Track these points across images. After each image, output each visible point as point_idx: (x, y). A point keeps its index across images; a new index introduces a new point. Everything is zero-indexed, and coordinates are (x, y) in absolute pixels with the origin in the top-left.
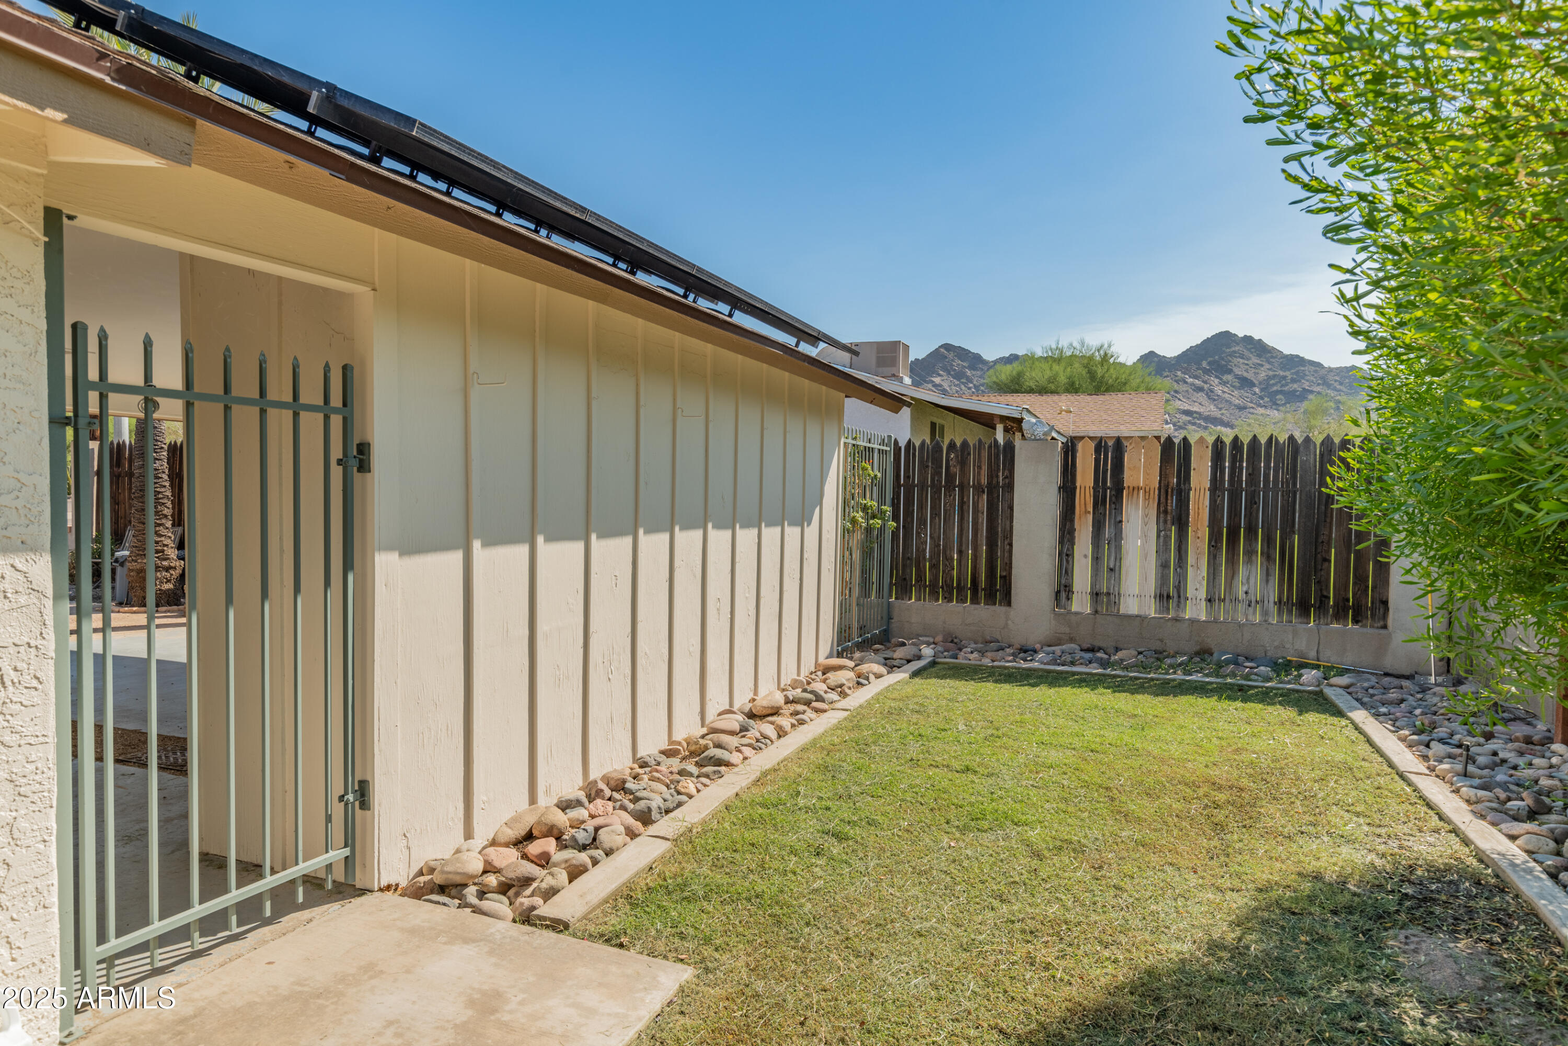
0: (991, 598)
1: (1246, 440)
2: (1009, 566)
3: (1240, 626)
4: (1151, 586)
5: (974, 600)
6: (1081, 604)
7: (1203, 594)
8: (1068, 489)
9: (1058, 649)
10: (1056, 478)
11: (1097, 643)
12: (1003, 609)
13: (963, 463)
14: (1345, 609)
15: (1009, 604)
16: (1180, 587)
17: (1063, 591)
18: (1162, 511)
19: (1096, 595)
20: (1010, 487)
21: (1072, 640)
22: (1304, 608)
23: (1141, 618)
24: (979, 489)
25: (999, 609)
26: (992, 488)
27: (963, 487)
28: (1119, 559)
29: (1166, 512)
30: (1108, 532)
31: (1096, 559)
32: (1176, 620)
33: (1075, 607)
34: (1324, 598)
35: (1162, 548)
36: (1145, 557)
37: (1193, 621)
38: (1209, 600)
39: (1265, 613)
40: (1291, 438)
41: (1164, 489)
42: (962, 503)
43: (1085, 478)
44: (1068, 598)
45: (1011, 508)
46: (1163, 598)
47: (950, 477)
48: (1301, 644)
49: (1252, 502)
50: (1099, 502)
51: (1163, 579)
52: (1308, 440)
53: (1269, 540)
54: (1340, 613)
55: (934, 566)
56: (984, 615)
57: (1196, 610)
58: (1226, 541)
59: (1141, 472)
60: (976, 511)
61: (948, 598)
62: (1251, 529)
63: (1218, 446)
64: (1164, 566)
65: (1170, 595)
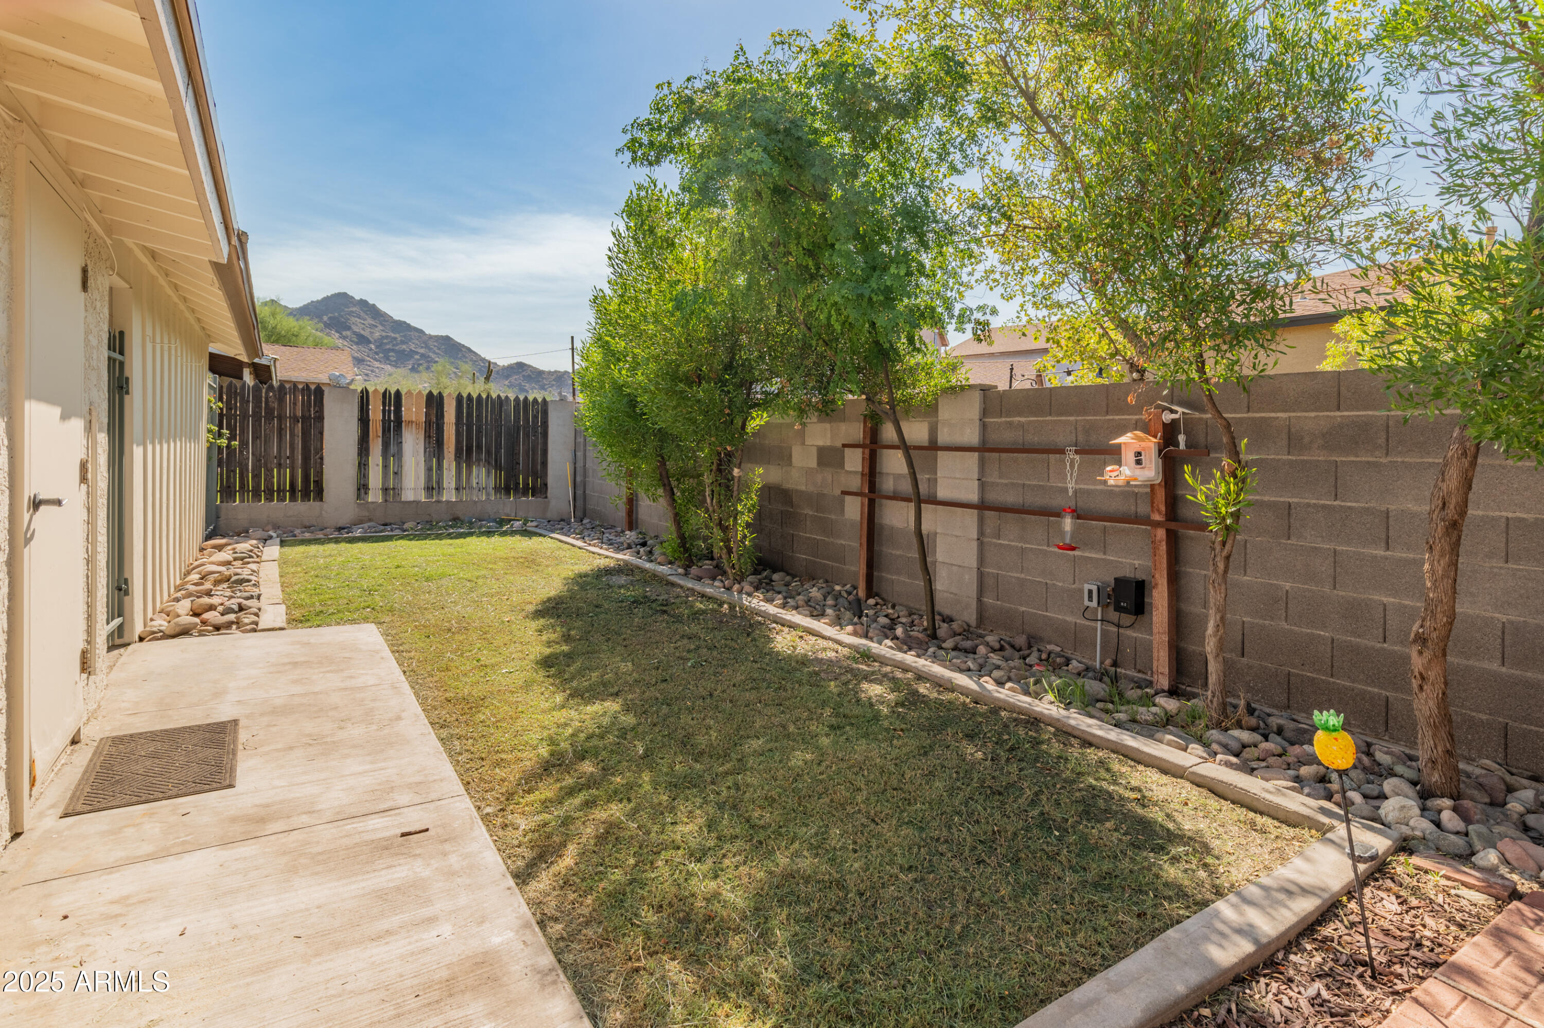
0: (306, 496)
1: (475, 396)
2: (320, 473)
3: (475, 502)
4: (422, 482)
5: (293, 498)
6: (375, 496)
7: (453, 485)
8: (364, 420)
9: (366, 525)
10: (355, 412)
11: (388, 521)
12: (318, 504)
13: (281, 400)
14: (528, 489)
15: (321, 500)
16: (439, 482)
17: (362, 488)
18: (428, 436)
19: (385, 490)
20: (320, 418)
21: (370, 520)
22: (507, 490)
23: (417, 503)
24: (295, 419)
25: (313, 504)
26: (305, 419)
27: (281, 418)
28: (400, 466)
29: (429, 437)
30: (393, 449)
31: (386, 467)
32: (438, 502)
33: (371, 498)
34: (517, 483)
35: (428, 461)
36: (417, 464)
37: (448, 502)
38: (457, 489)
39: (488, 494)
40: (499, 396)
41: (428, 423)
42: (281, 430)
43: (376, 413)
44: (366, 493)
45: (321, 433)
46: (429, 489)
47: (270, 412)
48: (507, 510)
49: (479, 431)
50: (386, 430)
51: (429, 478)
52: (507, 397)
53: (488, 452)
54: (525, 493)
55: (256, 476)
56: (302, 509)
57: (449, 495)
58: (465, 454)
59: (413, 411)
60: (292, 435)
61: (270, 499)
62: (479, 447)
63: (459, 398)
64: (429, 469)
65: (434, 487)
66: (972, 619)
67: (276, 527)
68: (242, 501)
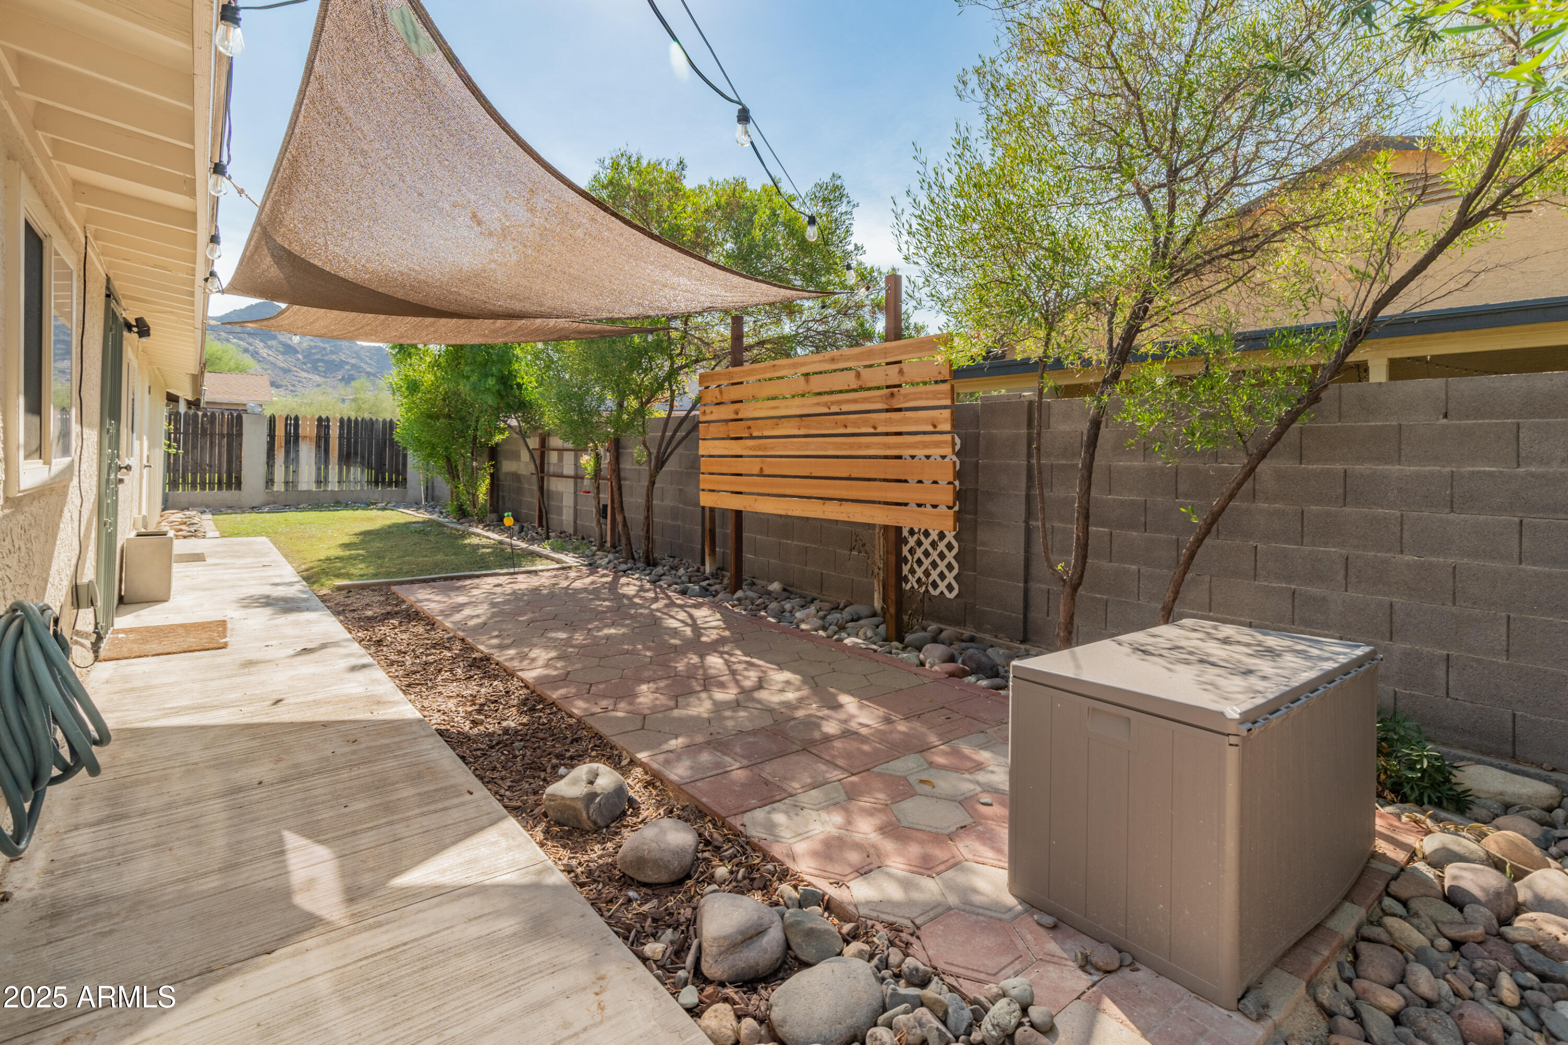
0: (229, 487)
1: (353, 418)
2: (239, 472)
3: (352, 491)
4: (313, 478)
5: (220, 489)
6: (279, 487)
7: (336, 479)
8: (271, 436)
9: (272, 506)
10: (266, 431)
11: (288, 503)
12: (238, 492)
13: (212, 423)
14: (392, 483)
15: (240, 490)
16: (326, 478)
17: (270, 481)
18: (318, 446)
19: (287, 483)
20: (240, 435)
21: (276, 503)
22: (376, 483)
23: (309, 492)
24: (222, 436)
25: (234, 493)
26: (229, 435)
27: (212, 435)
28: (298, 467)
30: (292, 455)
31: (287, 468)
32: (325, 491)
33: (276, 489)
34: (384, 479)
35: (318, 464)
36: (310, 466)
37: (332, 491)
38: (339, 483)
39: (362, 486)
40: (371, 419)
41: (318, 437)
42: (212, 443)
43: (280, 431)
44: (273, 486)
45: (241, 445)
46: (318, 482)
47: (204, 430)
48: (376, 496)
49: (356, 442)
50: (287, 442)
51: (318, 474)
53: (363, 457)
54: (390, 485)
55: (194, 474)
56: (227, 495)
57: (333, 486)
58: (346, 458)
59: (308, 429)
60: (220, 446)
61: (203, 488)
62: (356, 454)
63: (342, 420)
64: (319, 469)
65: (321, 481)
66: (571, 531)
67: (207, 507)
68: (184, 490)
